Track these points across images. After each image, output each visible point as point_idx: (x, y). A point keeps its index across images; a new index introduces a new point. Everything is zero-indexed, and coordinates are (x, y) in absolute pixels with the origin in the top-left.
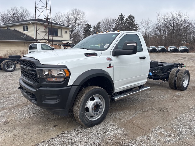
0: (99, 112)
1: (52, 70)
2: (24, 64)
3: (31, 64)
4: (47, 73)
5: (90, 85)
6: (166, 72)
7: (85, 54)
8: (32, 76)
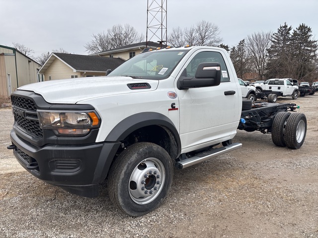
0: (155, 189)
5: (139, 142)
7: (128, 85)
8: (30, 126)
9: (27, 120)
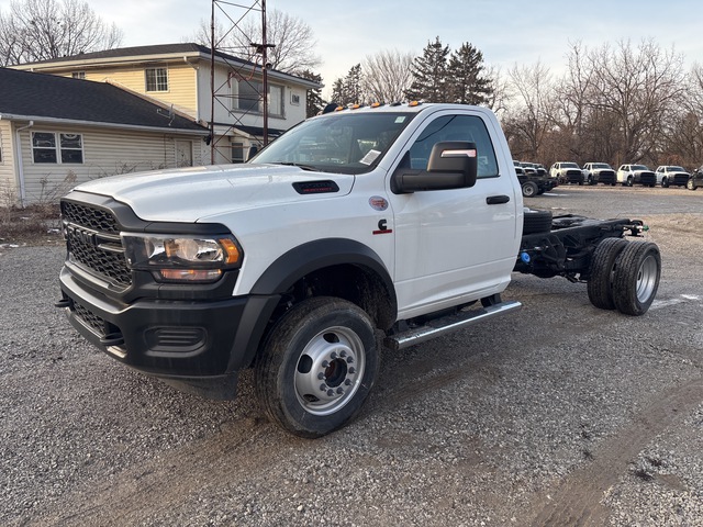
1: (179, 240)
2: (78, 219)
3: (103, 219)
4: (158, 250)
6: (578, 251)
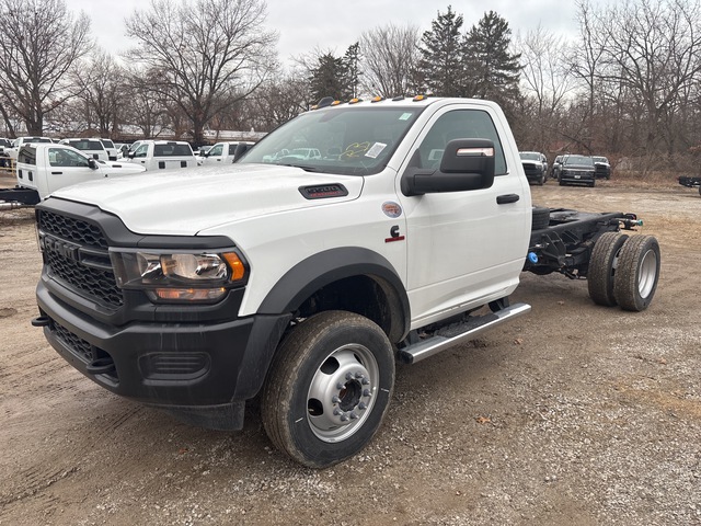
9: (79, 266)
